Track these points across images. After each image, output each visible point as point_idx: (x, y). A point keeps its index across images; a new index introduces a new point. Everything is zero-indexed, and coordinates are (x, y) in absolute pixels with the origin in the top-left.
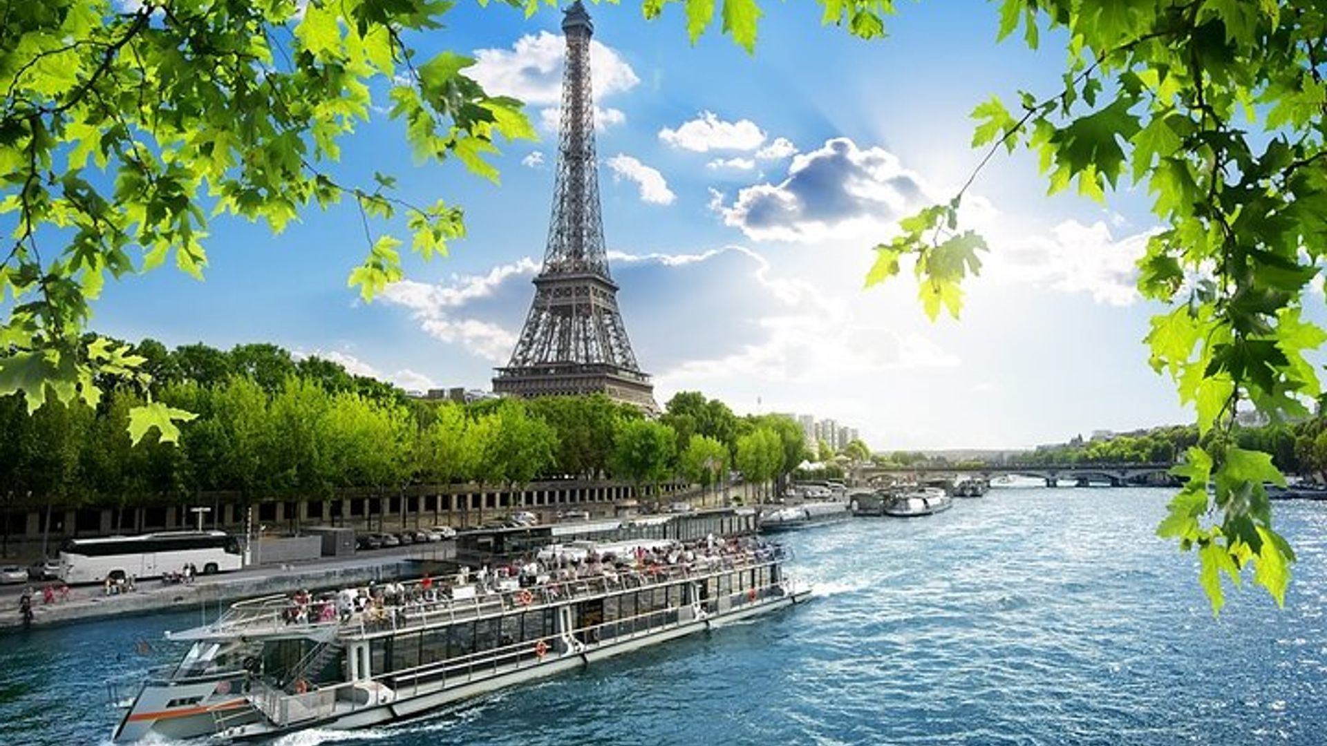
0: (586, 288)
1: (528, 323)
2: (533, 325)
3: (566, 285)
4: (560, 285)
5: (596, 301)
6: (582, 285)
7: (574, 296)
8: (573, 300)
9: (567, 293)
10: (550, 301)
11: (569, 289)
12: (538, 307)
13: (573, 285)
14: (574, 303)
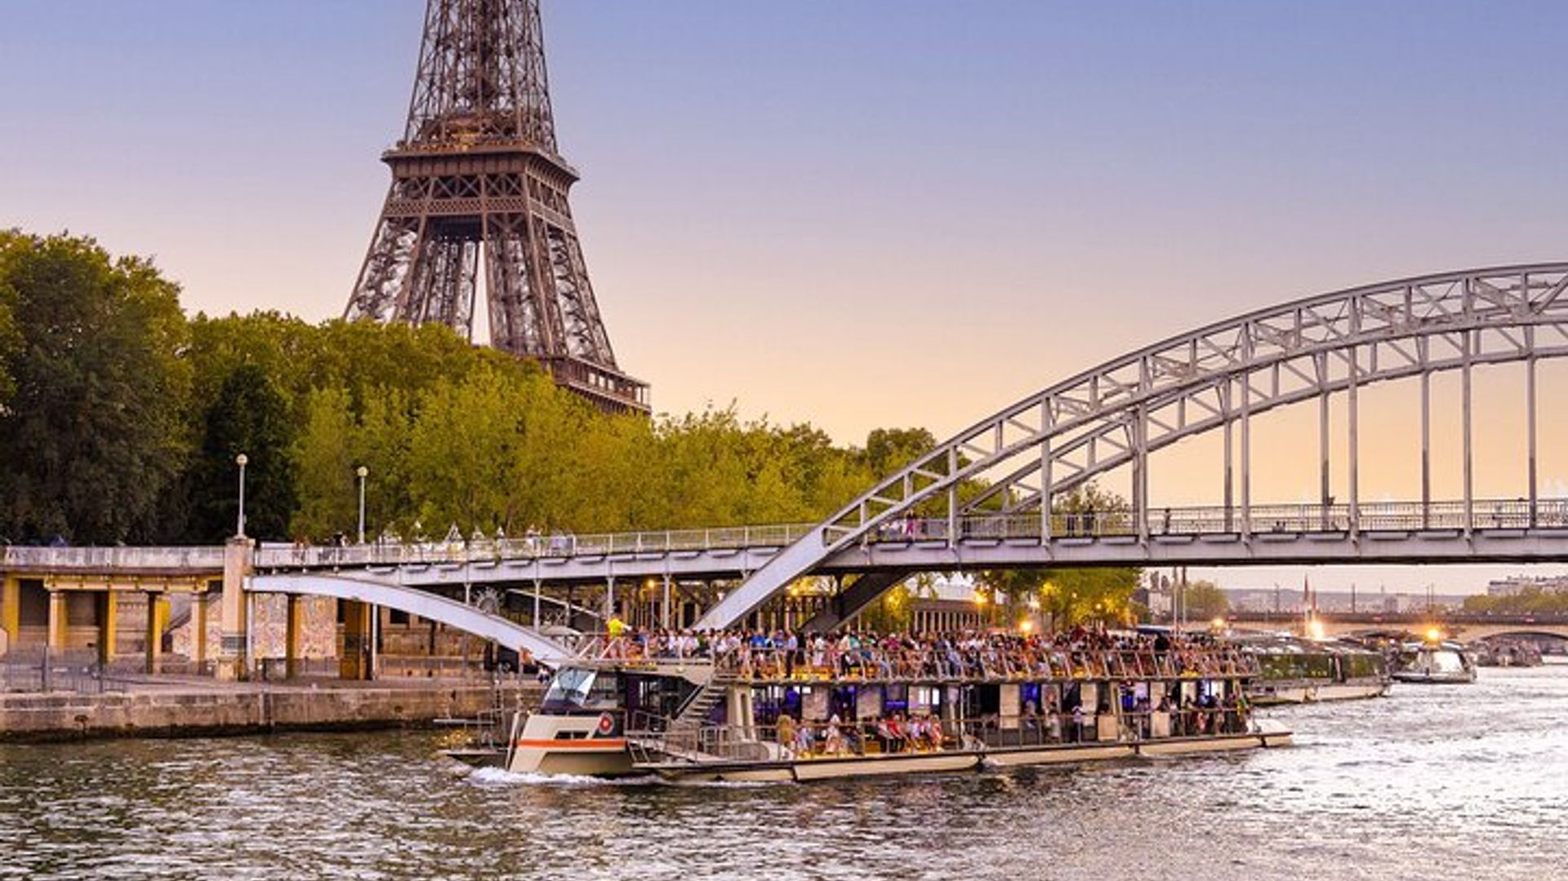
0: (513, 176)
1: (372, 256)
2: (382, 261)
3: (465, 169)
4: (452, 169)
5: (534, 208)
6: (503, 167)
7: (483, 196)
8: (483, 206)
9: (467, 187)
10: (427, 206)
11: (470, 178)
12: (396, 219)
13: (480, 170)
14: (484, 212)
